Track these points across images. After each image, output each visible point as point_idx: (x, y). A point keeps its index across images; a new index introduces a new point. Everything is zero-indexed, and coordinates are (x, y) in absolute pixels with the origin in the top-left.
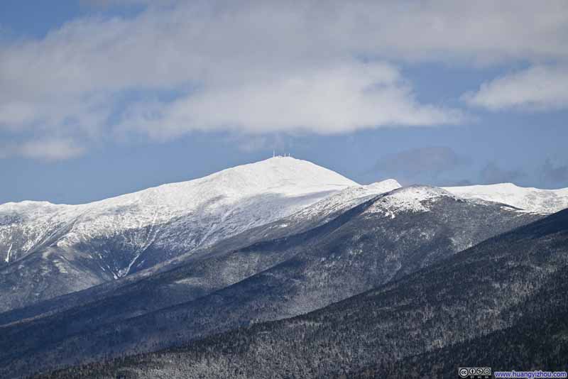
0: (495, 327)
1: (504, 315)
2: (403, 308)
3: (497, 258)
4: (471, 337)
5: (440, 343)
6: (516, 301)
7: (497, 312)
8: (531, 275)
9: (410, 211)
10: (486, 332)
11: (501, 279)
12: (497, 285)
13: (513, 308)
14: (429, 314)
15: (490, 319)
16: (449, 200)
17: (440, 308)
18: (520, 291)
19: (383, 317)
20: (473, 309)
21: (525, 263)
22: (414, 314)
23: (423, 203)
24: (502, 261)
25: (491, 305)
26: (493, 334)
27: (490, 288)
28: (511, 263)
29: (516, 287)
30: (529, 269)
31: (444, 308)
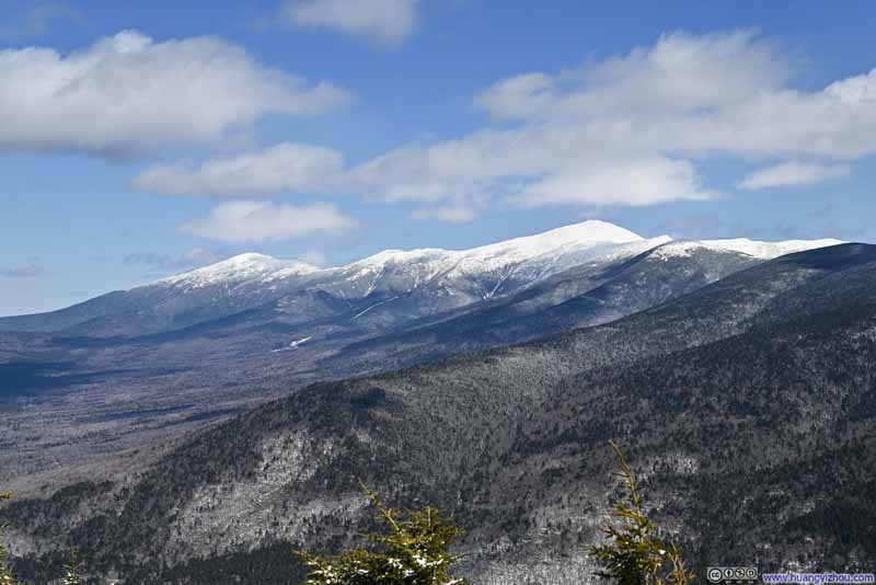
0: (733, 333)
1: (739, 325)
2: (672, 320)
3: (735, 288)
4: (717, 339)
5: (697, 343)
6: (747, 316)
7: (735, 323)
8: (758, 299)
9: (678, 257)
10: (727, 336)
11: (738, 302)
12: (735, 306)
13: (746, 321)
14: (689, 324)
15: (730, 328)
16: (703, 251)
17: (696, 321)
18: (750, 309)
19: (660, 326)
20: (719, 321)
21: (755, 291)
22: (679, 324)
23: (687, 251)
24: (738, 290)
25: (732, 319)
26: (732, 338)
27: (730, 308)
28: (744, 291)
29: (748, 306)
30: (757, 295)
31: (699, 320)
